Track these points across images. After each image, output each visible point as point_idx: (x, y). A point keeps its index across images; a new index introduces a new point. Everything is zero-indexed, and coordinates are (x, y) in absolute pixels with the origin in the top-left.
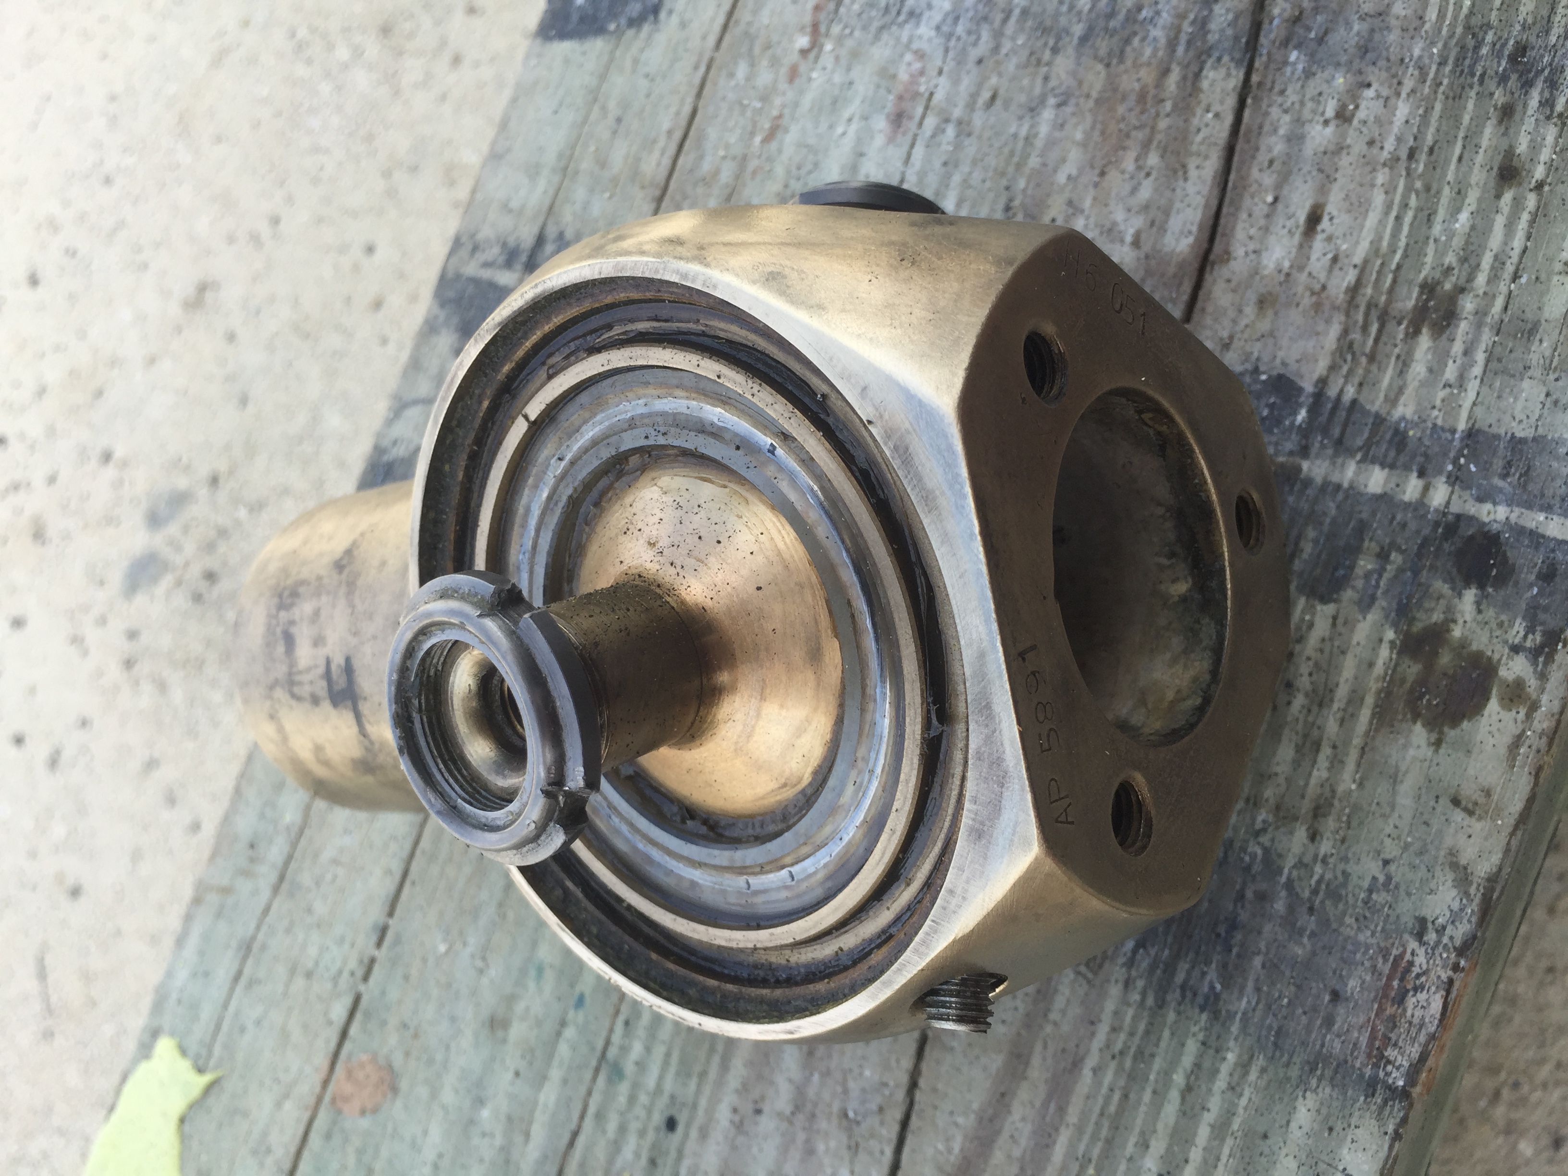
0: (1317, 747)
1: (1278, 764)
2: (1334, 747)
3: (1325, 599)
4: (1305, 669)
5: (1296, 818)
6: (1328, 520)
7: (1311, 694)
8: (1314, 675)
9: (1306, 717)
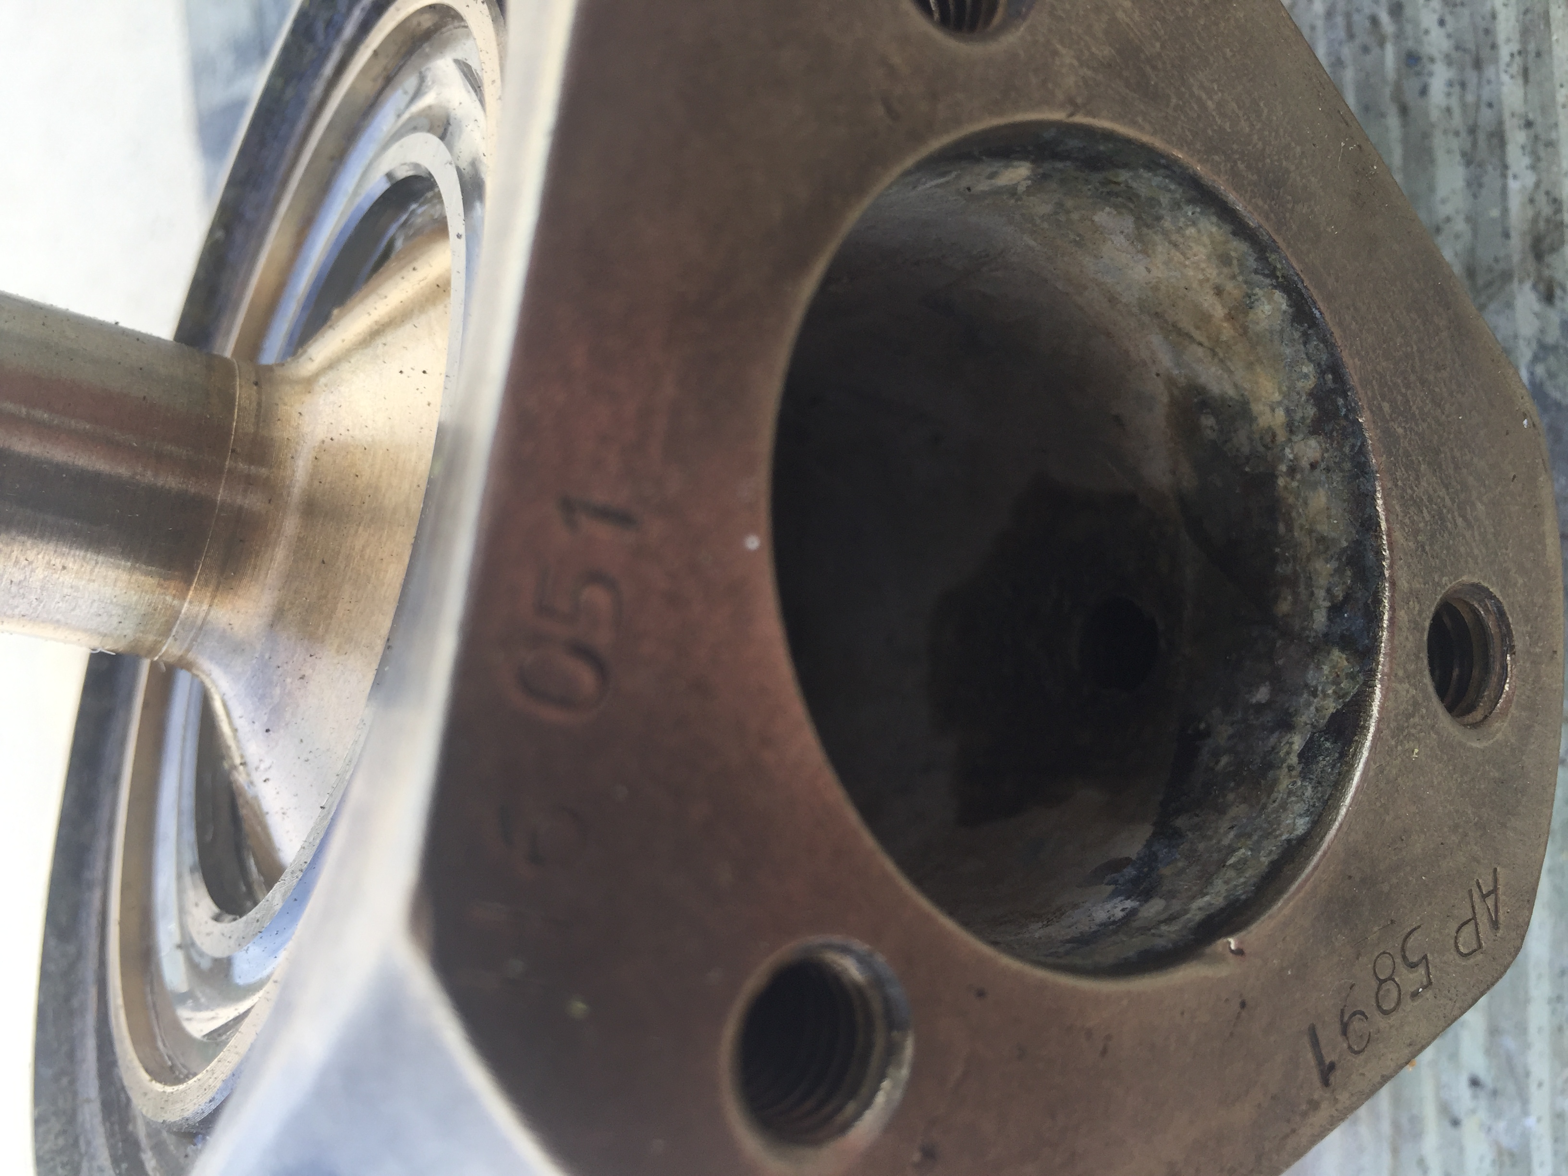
0: (1499, 137)
1: (1443, 201)
2: (1529, 124)
5: (1507, 276)
7: (1455, 55)
8: (1449, 19)
9: (1462, 98)
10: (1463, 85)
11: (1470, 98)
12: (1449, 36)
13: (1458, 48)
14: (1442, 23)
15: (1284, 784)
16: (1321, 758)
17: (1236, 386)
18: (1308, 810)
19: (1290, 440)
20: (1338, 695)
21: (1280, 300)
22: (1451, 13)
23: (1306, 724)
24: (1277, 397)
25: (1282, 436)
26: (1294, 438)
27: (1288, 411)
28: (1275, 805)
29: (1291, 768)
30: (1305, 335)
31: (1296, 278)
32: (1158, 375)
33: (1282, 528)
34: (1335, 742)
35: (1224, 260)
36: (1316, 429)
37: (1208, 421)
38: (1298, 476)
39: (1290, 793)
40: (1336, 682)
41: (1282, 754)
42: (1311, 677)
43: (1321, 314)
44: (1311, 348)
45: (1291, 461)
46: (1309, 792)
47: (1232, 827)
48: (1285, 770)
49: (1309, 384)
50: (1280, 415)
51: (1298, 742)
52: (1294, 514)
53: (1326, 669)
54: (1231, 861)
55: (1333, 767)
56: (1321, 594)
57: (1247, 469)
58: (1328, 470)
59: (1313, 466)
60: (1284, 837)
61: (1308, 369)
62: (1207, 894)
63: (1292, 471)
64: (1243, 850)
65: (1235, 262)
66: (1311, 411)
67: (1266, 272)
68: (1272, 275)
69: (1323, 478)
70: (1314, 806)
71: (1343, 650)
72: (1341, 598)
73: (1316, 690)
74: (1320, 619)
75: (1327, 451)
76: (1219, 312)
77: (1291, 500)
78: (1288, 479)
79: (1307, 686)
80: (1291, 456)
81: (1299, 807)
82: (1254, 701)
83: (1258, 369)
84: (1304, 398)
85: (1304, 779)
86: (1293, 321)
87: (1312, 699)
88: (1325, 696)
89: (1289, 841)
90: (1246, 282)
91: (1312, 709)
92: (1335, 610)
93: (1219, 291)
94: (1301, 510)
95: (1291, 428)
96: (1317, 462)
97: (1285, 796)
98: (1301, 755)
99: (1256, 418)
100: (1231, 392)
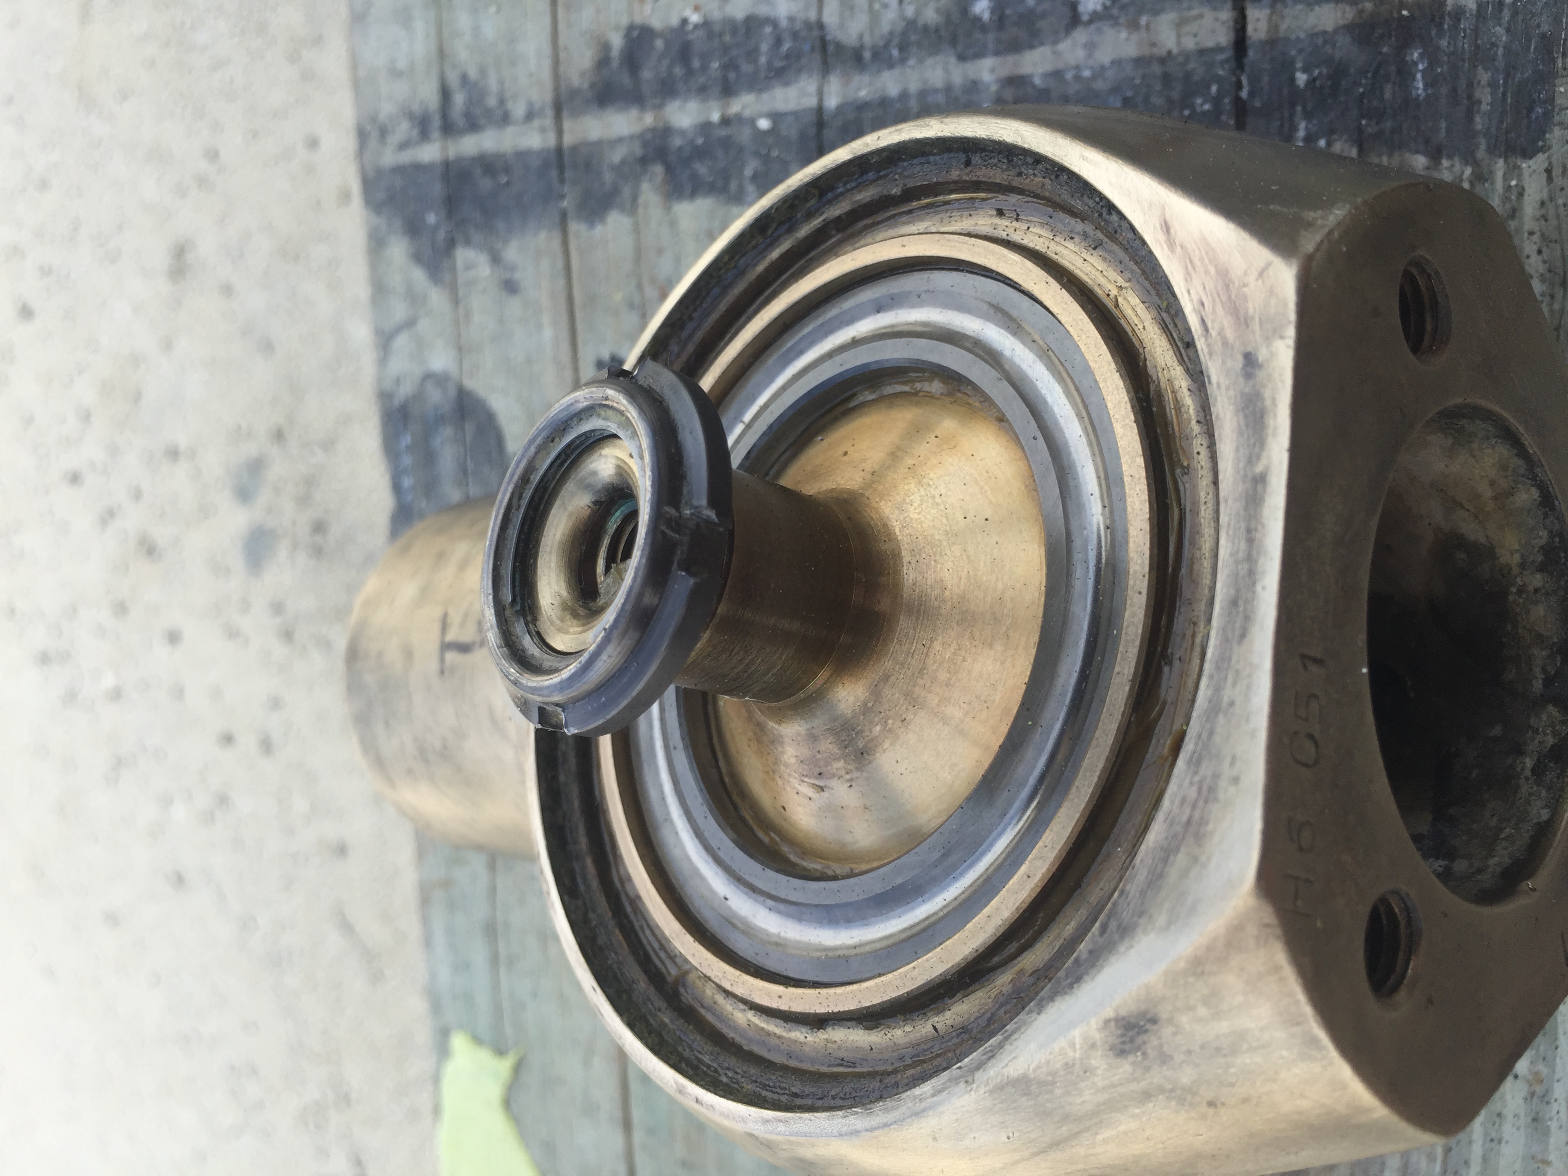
3: (1528, 153)
4: (1529, 247)
6: (1500, 51)
7: (1548, 275)
8: (1544, 249)
9: (1551, 305)
10: (1552, 297)
11: (1556, 306)
12: (1544, 262)
13: (1550, 271)
14: (1540, 252)
15: (1524, 789)
16: (1548, 773)
17: (1487, 537)
18: (1546, 805)
19: (1521, 573)
20: (1555, 734)
21: (1535, 493)
22: (1548, 246)
23: (1533, 751)
24: (1517, 547)
25: (1516, 570)
26: (1525, 572)
27: (1523, 556)
28: (1521, 801)
29: (1527, 779)
30: (1546, 515)
31: (1549, 483)
32: (1430, 524)
33: (1509, 627)
34: (1555, 763)
35: (1504, 467)
36: (1541, 568)
37: (1461, 555)
38: (1524, 596)
39: (1530, 794)
40: (1552, 725)
41: (1519, 769)
42: (1533, 721)
43: (1560, 503)
44: (1548, 521)
45: (1520, 585)
46: (1544, 793)
47: (1494, 815)
48: (1523, 781)
49: (1543, 542)
50: (1517, 558)
51: (1529, 763)
52: (1519, 619)
53: (1544, 717)
54: (1502, 836)
55: (1558, 778)
56: (1537, 670)
57: (1486, 588)
58: (1547, 594)
59: (1536, 591)
60: (1535, 821)
61: (1544, 534)
62: (1494, 856)
63: (1520, 592)
64: (1508, 829)
65: (1510, 469)
66: (1540, 558)
67: (1531, 477)
68: (1534, 479)
69: (1543, 598)
70: (1550, 802)
71: (1554, 705)
72: (1553, 673)
73: (1538, 729)
74: (1538, 685)
75: (1548, 582)
76: (1488, 493)
77: (1518, 610)
78: (1517, 597)
79: (1530, 727)
80: (1521, 583)
81: (1539, 803)
82: (1491, 735)
83: (1506, 529)
84: (1536, 550)
85: (1538, 785)
86: (1539, 505)
87: (1535, 736)
88: (1545, 734)
89: (1538, 823)
90: (1514, 481)
91: (1536, 742)
92: (1548, 681)
93: (1492, 483)
94: (1524, 617)
95: (1523, 566)
96: (1539, 588)
97: (1527, 796)
98: (1533, 770)
99: (1499, 558)
100: (1483, 540)
